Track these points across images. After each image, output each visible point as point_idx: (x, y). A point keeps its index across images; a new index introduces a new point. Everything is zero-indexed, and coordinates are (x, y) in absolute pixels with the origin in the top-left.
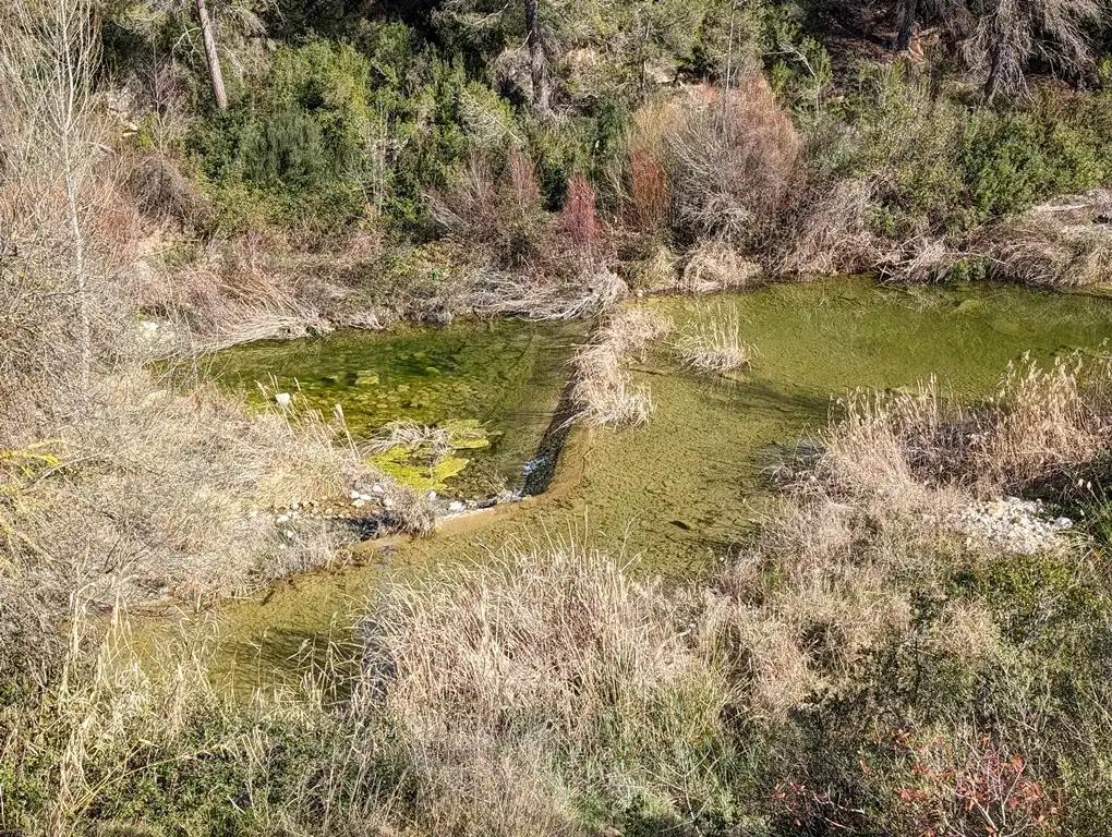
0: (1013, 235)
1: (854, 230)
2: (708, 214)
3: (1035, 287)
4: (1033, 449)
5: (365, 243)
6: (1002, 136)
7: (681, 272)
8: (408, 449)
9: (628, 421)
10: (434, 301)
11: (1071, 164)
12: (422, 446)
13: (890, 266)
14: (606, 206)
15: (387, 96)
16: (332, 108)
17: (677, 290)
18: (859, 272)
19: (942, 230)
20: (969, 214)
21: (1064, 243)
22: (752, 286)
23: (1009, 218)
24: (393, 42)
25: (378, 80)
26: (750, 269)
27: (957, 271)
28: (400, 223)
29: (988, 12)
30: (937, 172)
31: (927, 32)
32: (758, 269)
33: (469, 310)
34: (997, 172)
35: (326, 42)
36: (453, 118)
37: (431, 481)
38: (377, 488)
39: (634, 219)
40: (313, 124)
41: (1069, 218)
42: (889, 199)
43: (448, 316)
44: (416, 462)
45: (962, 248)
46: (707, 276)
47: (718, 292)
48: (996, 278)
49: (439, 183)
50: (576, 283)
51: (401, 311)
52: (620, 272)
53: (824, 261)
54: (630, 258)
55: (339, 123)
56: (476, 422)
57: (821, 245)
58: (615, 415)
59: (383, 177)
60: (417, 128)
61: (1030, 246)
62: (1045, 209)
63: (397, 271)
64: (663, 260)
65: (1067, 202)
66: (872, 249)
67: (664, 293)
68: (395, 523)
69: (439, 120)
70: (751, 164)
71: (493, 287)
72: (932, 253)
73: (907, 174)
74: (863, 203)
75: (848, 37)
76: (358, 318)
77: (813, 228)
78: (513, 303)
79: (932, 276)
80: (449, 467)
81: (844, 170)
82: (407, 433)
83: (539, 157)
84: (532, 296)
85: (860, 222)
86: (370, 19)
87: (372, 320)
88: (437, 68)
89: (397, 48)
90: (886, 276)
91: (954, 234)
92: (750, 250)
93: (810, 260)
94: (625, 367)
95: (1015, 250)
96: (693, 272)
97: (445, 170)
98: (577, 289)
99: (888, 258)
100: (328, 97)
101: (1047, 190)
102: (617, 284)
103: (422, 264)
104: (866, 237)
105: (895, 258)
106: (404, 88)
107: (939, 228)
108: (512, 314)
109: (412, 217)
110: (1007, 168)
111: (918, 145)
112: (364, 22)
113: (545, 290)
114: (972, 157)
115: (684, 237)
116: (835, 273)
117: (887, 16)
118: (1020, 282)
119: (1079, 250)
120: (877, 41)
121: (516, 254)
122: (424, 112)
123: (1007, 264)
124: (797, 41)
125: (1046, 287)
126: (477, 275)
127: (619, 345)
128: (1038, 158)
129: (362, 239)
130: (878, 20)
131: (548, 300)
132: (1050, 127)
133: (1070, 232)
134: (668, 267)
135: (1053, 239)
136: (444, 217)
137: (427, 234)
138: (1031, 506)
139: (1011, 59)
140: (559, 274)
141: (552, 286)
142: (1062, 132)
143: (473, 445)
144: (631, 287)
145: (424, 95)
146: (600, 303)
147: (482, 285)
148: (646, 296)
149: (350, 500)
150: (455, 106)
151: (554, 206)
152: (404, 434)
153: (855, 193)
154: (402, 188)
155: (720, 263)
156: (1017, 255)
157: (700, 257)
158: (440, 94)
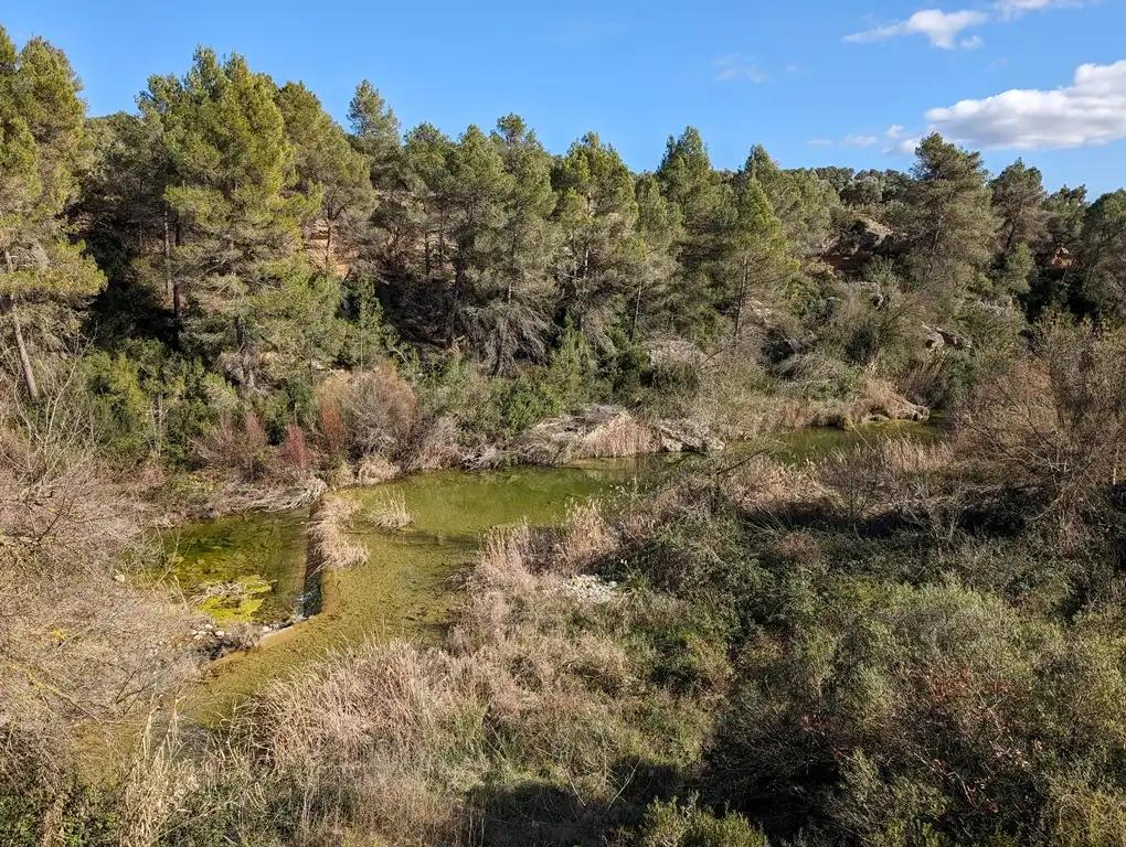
0: (529, 441)
1: (448, 443)
2: (371, 441)
3: (542, 466)
4: (585, 548)
5: (152, 474)
6: (514, 391)
7: (356, 474)
8: (219, 598)
9: (356, 563)
10: (209, 505)
11: (550, 402)
12: (228, 596)
13: (469, 461)
14: (310, 440)
15: (151, 384)
16: (116, 393)
17: (355, 485)
18: (453, 466)
19: (494, 440)
20: (507, 431)
21: (554, 442)
22: (397, 479)
23: (525, 432)
24: (152, 352)
25: (143, 375)
26: (394, 470)
27: (504, 461)
28: (174, 460)
29: (493, 328)
30: (488, 411)
31: (460, 339)
32: (398, 468)
33: (228, 509)
34: (518, 409)
35: (105, 353)
36: (197, 394)
37: (241, 616)
38: (208, 626)
39: (326, 446)
40: (105, 403)
41: (554, 430)
42: (465, 426)
43: (217, 513)
44: (227, 606)
45: (504, 449)
46: (372, 475)
47: (378, 484)
48: (524, 463)
49: (199, 433)
50: (296, 486)
51: (184, 514)
52: (320, 476)
53: (434, 462)
54: (326, 470)
55: (122, 402)
56: (257, 576)
57: (432, 454)
58: (349, 560)
59: (160, 434)
60: (174, 402)
61: (538, 445)
62: (541, 426)
63: (178, 489)
64: (346, 469)
65: (551, 422)
66: (459, 453)
67: (349, 487)
68: (235, 645)
69: (188, 396)
70: (392, 412)
71: (244, 494)
72: (490, 453)
73: (472, 412)
74: (452, 429)
75: (419, 342)
76: (156, 521)
77: (428, 443)
78: (259, 502)
79: (492, 465)
80: (251, 606)
81: (440, 412)
82: (214, 589)
83: (260, 415)
84: (270, 497)
85: (452, 439)
86: (133, 338)
87: (166, 522)
88: (184, 366)
89: (154, 355)
90: (468, 467)
91: (500, 443)
92: (394, 458)
93: (427, 461)
94: (342, 531)
95: (532, 448)
96: (364, 473)
97: (202, 425)
98: (298, 489)
99: (468, 457)
100: (113, 387)
101: (540, 416)
102: (321, 484)
103: (194, 484)
104: (455, 448)
105: (472, 457)
106: (161, 377)
107: (492, 439)
108: (258, 509)
109: (182, 455)
110: (522, 407)
111: (474, 398)
112: (129, 340)
113: (277, 492)
114: (505, 402)
115: (356, 454)
116: (441, 468)
117: (438, 331)
118: (535, 464)
119: (562, 445)
120: (436, 344)
121: (255, 473)
122: (178, 392)
123: (528, 455)
124: (398, 345)
125: (548, 465)
126: (230, 487)
127: (334, 519)
128: (535, 400)
129: (149, 472)
130: (434, 333)
131: (280, 498)
132: (538, 386)
133: (556, 437)
134: (349, 472)
135: (549, 441)
136: (205, 454)
137: (195, 465)
138: (594, 578)
139: (508, 351)
140: (285, 482)
141: (281, 489)
142: (543, 387)
143: (263, 590)
144: (329, 485)
145: (178, 383)
146: (312, 497)
147: (237, 493)
148: (338, 490)
149: (192, 636)
150: (197, 388)
151: (274, 442)
152: (214, 590)
153: (447, 424)
154: (174, 438)
155: (378, 468)
156: (532, 450)
157: (366, 465)
158: (187, 381)
